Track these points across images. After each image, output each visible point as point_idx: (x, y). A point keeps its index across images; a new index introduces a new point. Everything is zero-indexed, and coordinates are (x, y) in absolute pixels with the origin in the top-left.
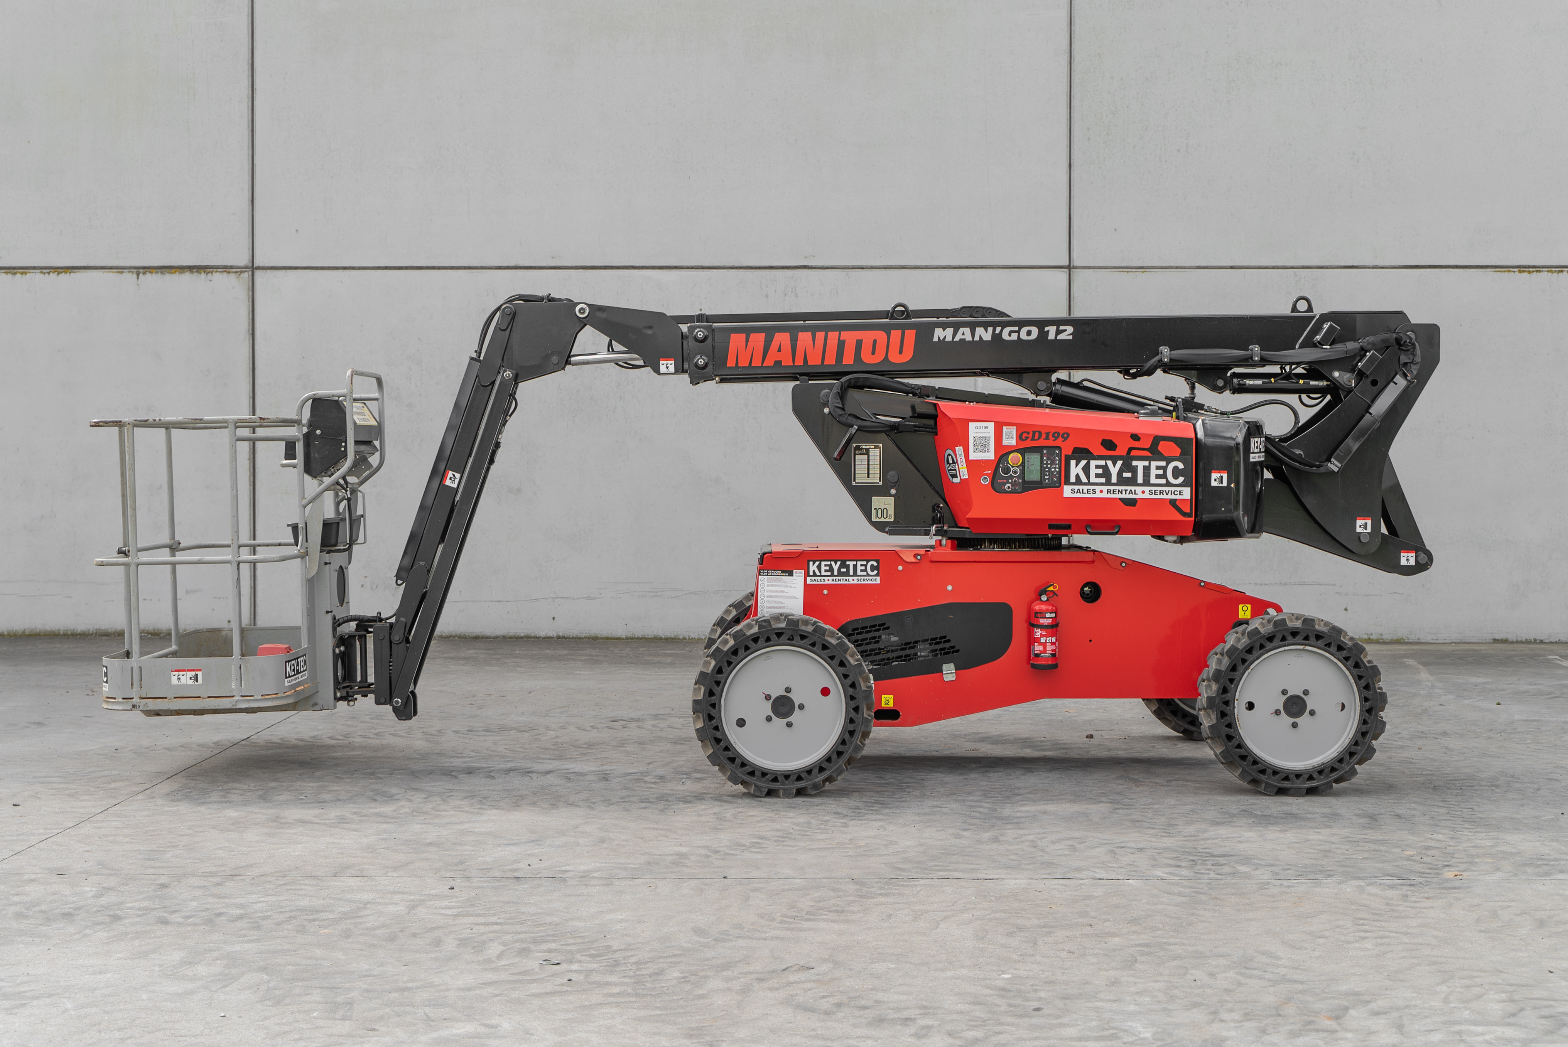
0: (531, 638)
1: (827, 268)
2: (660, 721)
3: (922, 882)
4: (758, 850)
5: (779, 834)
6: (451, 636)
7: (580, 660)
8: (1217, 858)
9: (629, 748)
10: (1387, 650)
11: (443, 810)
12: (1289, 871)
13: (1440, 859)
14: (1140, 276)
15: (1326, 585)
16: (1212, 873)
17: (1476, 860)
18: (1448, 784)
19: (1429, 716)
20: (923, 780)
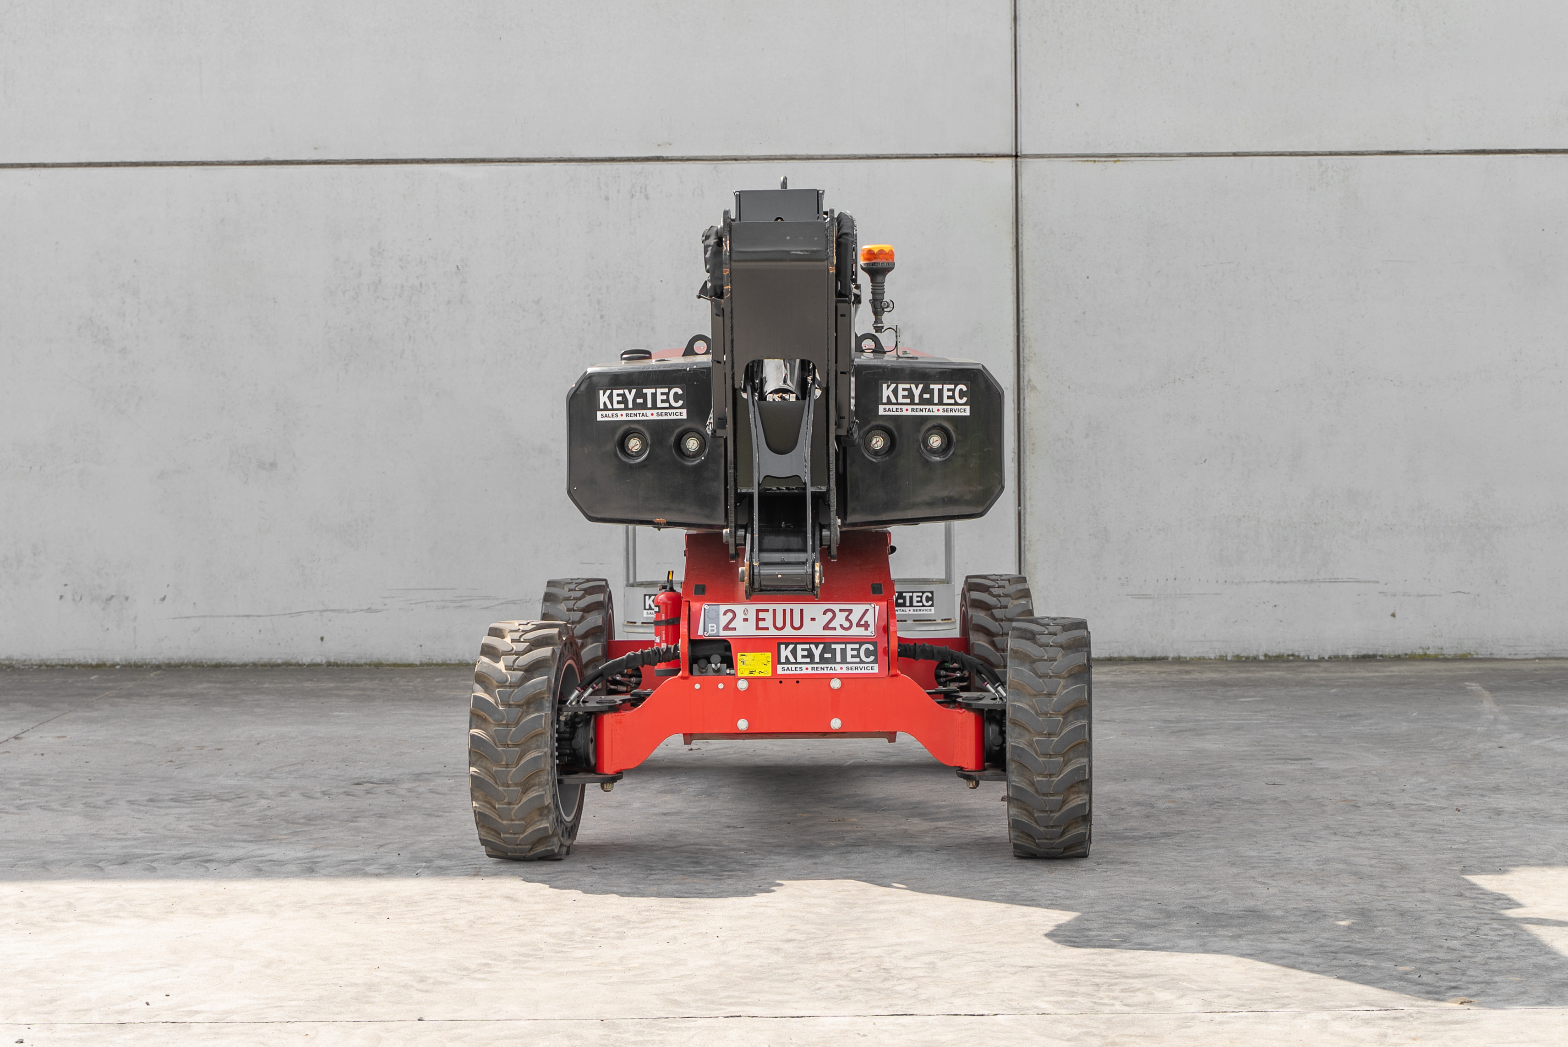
0: (291, 665)
1: (689, 160)
2: (421, 783)
3: (700, 1022)
4: (483, 976)
5: (523, 950)
6: (182, 664)
7: (347, 697)
8: (1131, 981)
9: (363, 823)
10: (1446, 670)
11: (63, 921)
12: (1227, 999)
13: (1446, 977)
14: (1112, 167)
15: (1365, 582)
16: (1117, 1003)
17: (1497, 979)
18: (1484, 862)
19: (1481, 763)
20: (755, 865)
